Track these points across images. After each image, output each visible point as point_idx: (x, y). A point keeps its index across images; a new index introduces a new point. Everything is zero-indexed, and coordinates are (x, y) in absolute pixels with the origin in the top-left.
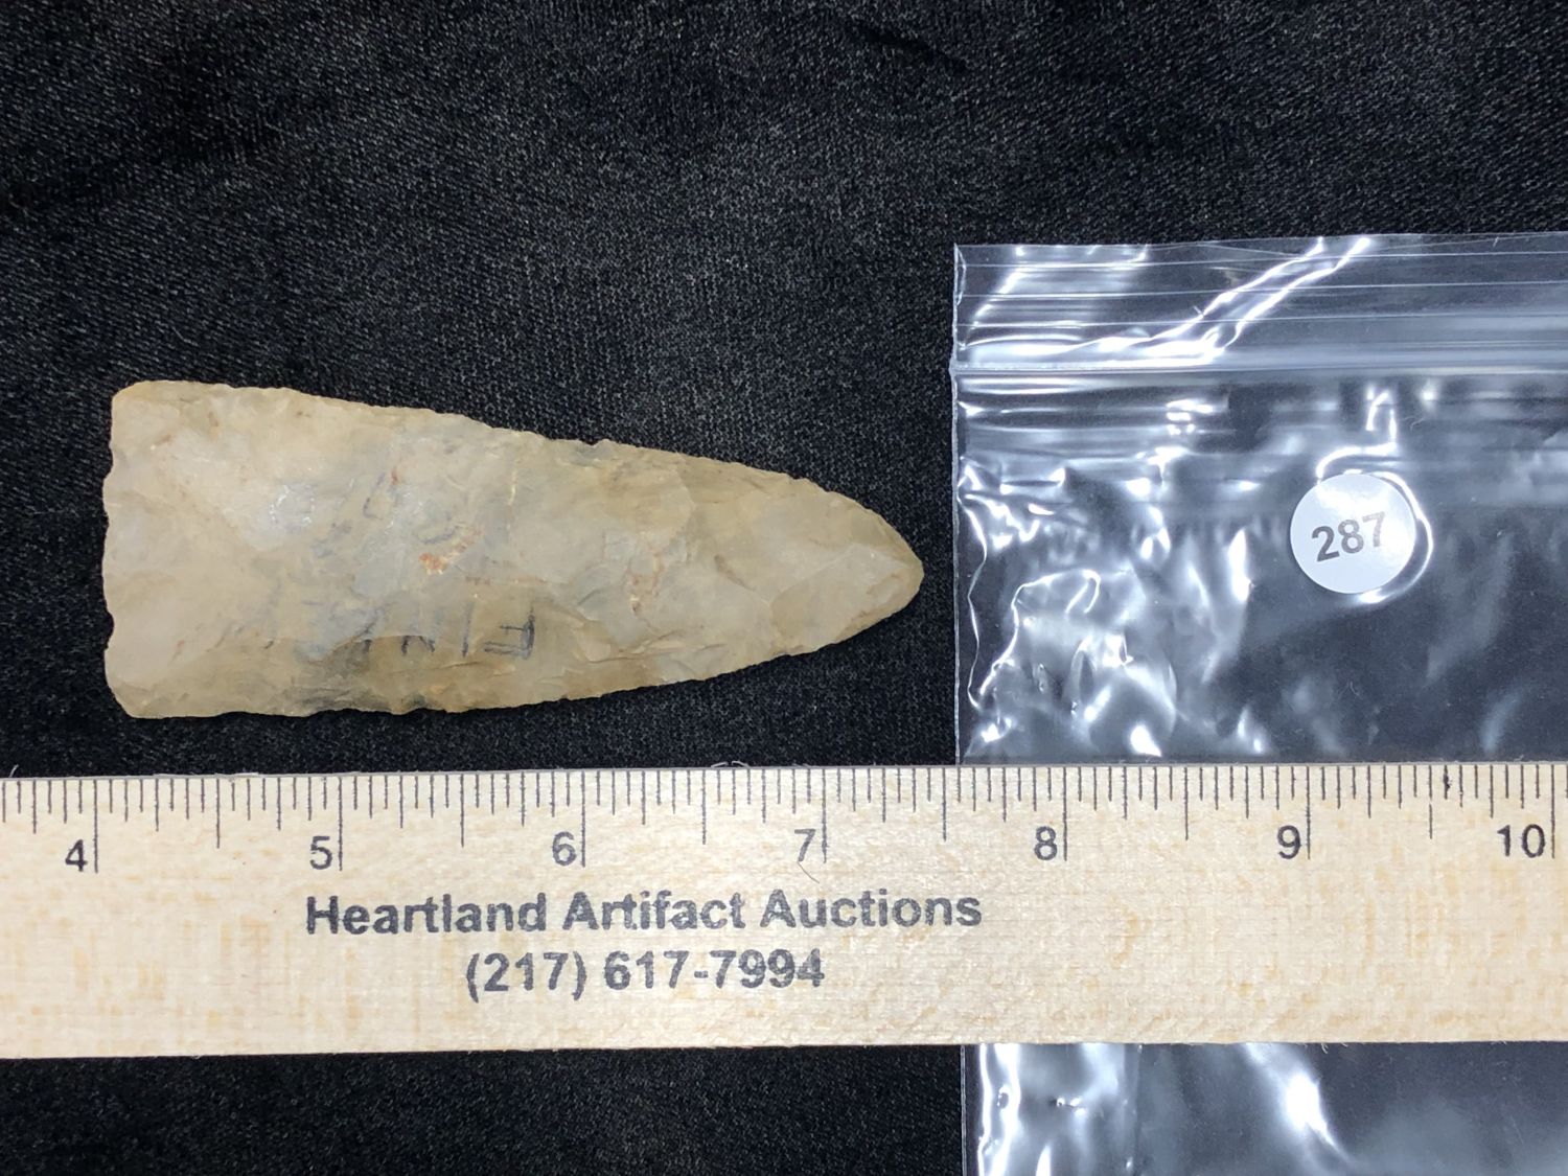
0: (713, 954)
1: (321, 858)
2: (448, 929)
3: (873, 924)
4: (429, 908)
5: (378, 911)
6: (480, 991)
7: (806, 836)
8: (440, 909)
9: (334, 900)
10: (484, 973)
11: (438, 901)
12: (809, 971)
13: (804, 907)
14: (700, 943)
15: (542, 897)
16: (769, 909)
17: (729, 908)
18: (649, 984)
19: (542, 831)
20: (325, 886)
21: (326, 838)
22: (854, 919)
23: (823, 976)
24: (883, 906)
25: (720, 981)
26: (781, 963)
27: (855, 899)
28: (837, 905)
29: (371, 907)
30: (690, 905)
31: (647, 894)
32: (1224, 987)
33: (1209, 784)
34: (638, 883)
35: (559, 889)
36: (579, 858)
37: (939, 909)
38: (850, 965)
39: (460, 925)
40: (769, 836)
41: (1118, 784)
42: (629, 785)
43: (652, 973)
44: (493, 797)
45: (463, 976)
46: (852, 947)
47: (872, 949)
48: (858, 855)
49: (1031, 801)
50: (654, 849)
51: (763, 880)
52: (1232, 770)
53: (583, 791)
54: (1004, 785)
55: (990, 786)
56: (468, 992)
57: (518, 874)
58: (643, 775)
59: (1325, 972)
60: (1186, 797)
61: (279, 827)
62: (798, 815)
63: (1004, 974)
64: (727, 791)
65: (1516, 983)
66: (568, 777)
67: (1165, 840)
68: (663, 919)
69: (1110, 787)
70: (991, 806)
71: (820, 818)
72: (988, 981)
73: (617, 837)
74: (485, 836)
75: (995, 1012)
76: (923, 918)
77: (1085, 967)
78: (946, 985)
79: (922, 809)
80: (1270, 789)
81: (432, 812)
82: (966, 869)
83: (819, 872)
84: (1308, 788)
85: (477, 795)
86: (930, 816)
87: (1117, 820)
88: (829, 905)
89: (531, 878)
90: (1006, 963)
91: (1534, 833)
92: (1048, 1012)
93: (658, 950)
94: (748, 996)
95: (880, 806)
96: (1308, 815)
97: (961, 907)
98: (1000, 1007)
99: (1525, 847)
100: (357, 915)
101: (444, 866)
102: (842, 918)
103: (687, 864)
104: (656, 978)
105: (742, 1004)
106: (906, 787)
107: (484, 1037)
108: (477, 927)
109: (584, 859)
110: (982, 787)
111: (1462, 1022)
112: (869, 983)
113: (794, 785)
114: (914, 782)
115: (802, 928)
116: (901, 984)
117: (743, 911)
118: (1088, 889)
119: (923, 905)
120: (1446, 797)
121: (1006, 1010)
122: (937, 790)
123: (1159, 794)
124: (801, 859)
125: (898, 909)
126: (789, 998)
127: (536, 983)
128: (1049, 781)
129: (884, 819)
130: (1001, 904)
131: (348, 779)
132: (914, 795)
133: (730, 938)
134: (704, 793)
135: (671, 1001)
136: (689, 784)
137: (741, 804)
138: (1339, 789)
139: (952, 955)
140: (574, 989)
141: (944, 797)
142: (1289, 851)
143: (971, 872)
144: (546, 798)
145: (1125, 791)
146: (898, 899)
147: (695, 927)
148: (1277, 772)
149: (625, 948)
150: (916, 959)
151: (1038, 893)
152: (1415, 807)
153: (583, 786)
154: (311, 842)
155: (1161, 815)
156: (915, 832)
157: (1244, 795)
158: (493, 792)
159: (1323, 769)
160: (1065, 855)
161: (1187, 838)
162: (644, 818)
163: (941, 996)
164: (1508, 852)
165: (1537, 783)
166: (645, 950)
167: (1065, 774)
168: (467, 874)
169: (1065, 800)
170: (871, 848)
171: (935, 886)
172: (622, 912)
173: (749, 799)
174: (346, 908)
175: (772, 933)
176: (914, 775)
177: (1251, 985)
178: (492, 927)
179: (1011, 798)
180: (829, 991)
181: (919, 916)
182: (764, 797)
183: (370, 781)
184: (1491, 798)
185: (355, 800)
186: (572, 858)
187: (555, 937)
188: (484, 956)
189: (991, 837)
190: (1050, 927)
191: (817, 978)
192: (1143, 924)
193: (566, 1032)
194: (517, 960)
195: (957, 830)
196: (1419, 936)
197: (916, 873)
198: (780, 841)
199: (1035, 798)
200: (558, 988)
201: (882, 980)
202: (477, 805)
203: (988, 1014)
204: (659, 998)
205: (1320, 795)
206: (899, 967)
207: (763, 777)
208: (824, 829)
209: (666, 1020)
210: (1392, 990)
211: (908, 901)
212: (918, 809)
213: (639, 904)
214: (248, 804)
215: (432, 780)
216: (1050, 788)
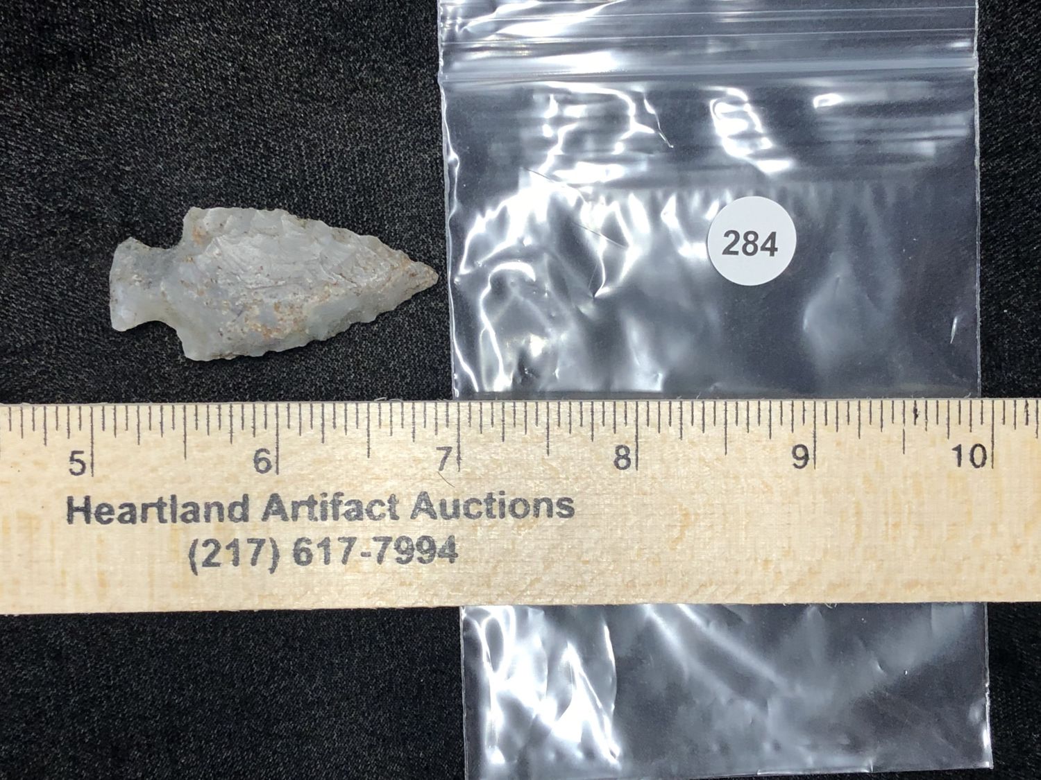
0: (375, 539)
1: (77, 467)
2: (174, 520)
3: (494, 517)
4: (160, 505)
5: (121, 507)
6: (199, 567)
7: (444, 452)
8: (169, 506)
9: (87, 499)
10: (202, 554)
11: (167, 500)
12: (447, 551)
13: (443, 505)
14: (365, 531)
15: (246, 497)
16: (417, 507)
17: (387, 504)
18: (327, 561)
19: (246, 447)
20: (81, 488)
21: (81, 452)
22: (480, 514)
23: (457, 555)
24: (502, 503)
25: (380, 559)
26: (426, 546)
27: (482, 498)
28: (468, 503)
29: (115, 503)
30: (358, 503)
31: (325, 495)
32: (752, 563)
33: (743, 415)
34: (319, 486)
35: (259, 489)
36: (274, 468)
37: (544, 506)
38: (477, 547)
39: (184, 518)
40: (418, 452)
41: (676, 414)
42: (312, 413)
43: (329, 554)
44: (208, 422)
45: (187, 556)
46: (479, 534)
47: (494, 534)
48: (484, 466)
49: (612, 426)
50: (331, 462)
51: (413, 484)
52: (759, 403)
53: (277, 417)
54: (592, 415)
55: (582, 415)
56: (189, 567)
57: (227, 480)
58: (323, 406)
59: (826, 551)
60: (726, 424)
61: (45, 444)
62: (439, 437)
63: (591, 554)
64: (385, 418)
65: (964, 560)
66: (266, 407)
67: (710, 455)
68: (338, 513)
69: (670, 416)
70: (581, 429)
71: (456, 437)
72: (579, 558)
73: (303, 453)
74: (203, 451)
75: (583, 581)
76: (532, 512)
77: (651, 548)
78: (548, 563)
79: (531, 431)
80: (787, 418)
81: (162, 432)
82: (564, 476)
83: (455, 479)
84: (815, 417)
85: (197, 420)
86: (537, 437)
87: (675, 440)
88: (461, 502)
89: (238, 482)
90: (593, 545)
91: (978, 450)
92: (623, 581)
93: (333, 536)
94: (402, 570)
95: (500, 429)
96: (815, 437)
97: (559, 504)
98: (587, 577)
99: (972, 460)
100: (105, 510)
101: (171, 474)
102: (471, 512)
103: (355, 473)
104: (332, 557)
105: (397, 577)
106: (520, 416)
107: (202, 601)
108: (196, 519)
109: (277, 468)
110: (576, 416)
111: (925, 588)
112: (492, 560)
113: (436, 414)
114: (526, 412)
115: (442, 520)
116: (515, 561)
117: (398, 507)
118: (653, 491)
119: (531, 503)
120: (915, 424)
121: (592, 580)
122: (543, 418)
123: (706, 421)
124: (441, 469)
125: (513, 506)
126: (432, 571)
127: (240, 559)
128: (626, 411)
129: (503, 440)
130: (589, 502)
131: (97, 408)
132: (526, 421)
133: (387, 527)
134: (369, 420)
135: (344, 574)
136: (357, 412)
137: (397, 428)
138: (837, 418)
139: (553, 540)
140: (270, 565)
141: (548, 424)
142: (801, 463)
143: (567, 478)
144: (249, 423)
145: (681, 418)
146: (513, 498)
147: (362, 519)
148: (793, 405)
149: (309, 534)
150: (526, 543)
151: (617, 494)
152: (893, 430)
153: (277, 414)
154: (70, 455)
155: (708, 437)
156: (525, 449)
157: (768, 422)
158: (208, 418)
159: (826, 403)
160: (637, 466)
161: (726, 453)
162: (323, 438)
163: (544, 570)
164: (959, 464)
165: (982, 414)
166: (324, 536)
167: (637, 406)
168: (188, 480)
169: (637, 426)
170: (494, 461)
171: (541, 489)
172: (307, 508)
173: (402, 424)
174: (96, 505)
175: (419, 524)
176: (526, 406)
177: (771, 561)
178: (208, 519)
179: (598, 424)
180: (462, 566)
181: (529, 511)
182: (414, 423)
183: (115, 409)
184: (948, 424)
185: (103, 424)
186: (269, 468)
187: (256, 527)
188: (201, 542)
189: (582, 453)
190: (626, 518)
191: (453, 557)
192: (693, 517)
193: (265, 597)
194: (227, 544)
195: (557, 447)
196: (896, 525)
197: (526, 479)
198: (426, 456)
199: (615, 424)
200: (258, 565)
201: (501, 558)
202: (197, 428)
203: (579, 583)
204: (335, 572)
205: (824, 422)
206: (514, 548)
207: (413, 408)
208: (459, 447)
209: (340, 588)
210: (874, 565)
211: (520, 499)
212: (528, 431)
213: (319, 502)
214: (22, 426)
215: (162, 409)
216: (626, 417)
